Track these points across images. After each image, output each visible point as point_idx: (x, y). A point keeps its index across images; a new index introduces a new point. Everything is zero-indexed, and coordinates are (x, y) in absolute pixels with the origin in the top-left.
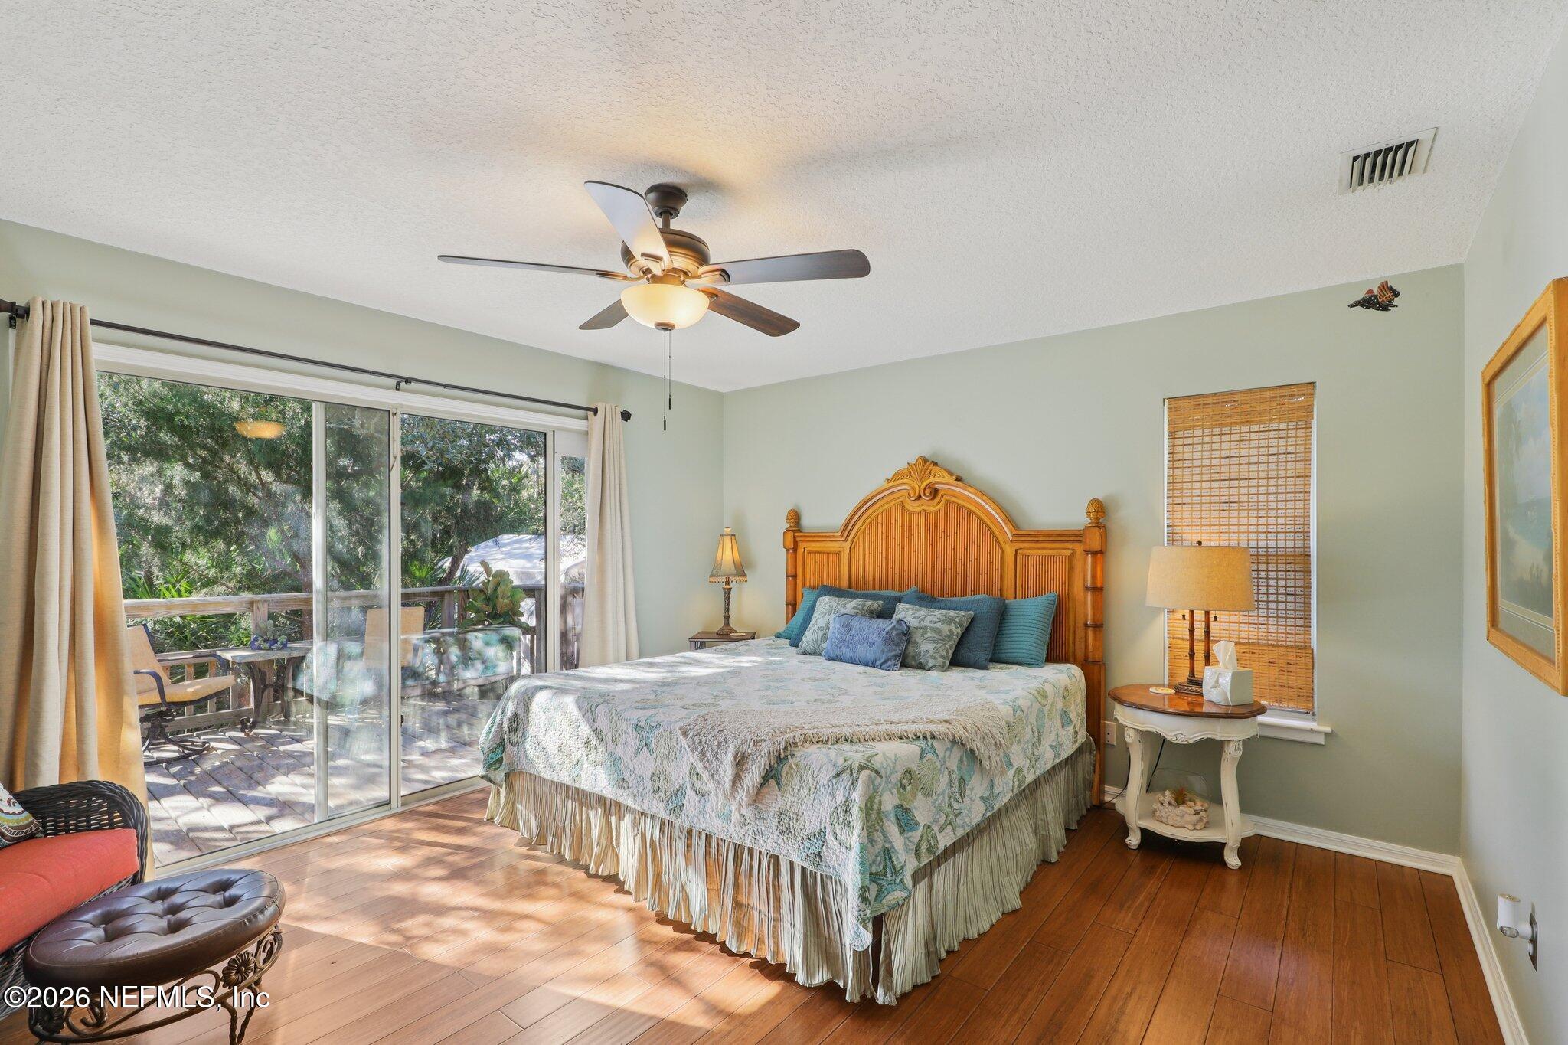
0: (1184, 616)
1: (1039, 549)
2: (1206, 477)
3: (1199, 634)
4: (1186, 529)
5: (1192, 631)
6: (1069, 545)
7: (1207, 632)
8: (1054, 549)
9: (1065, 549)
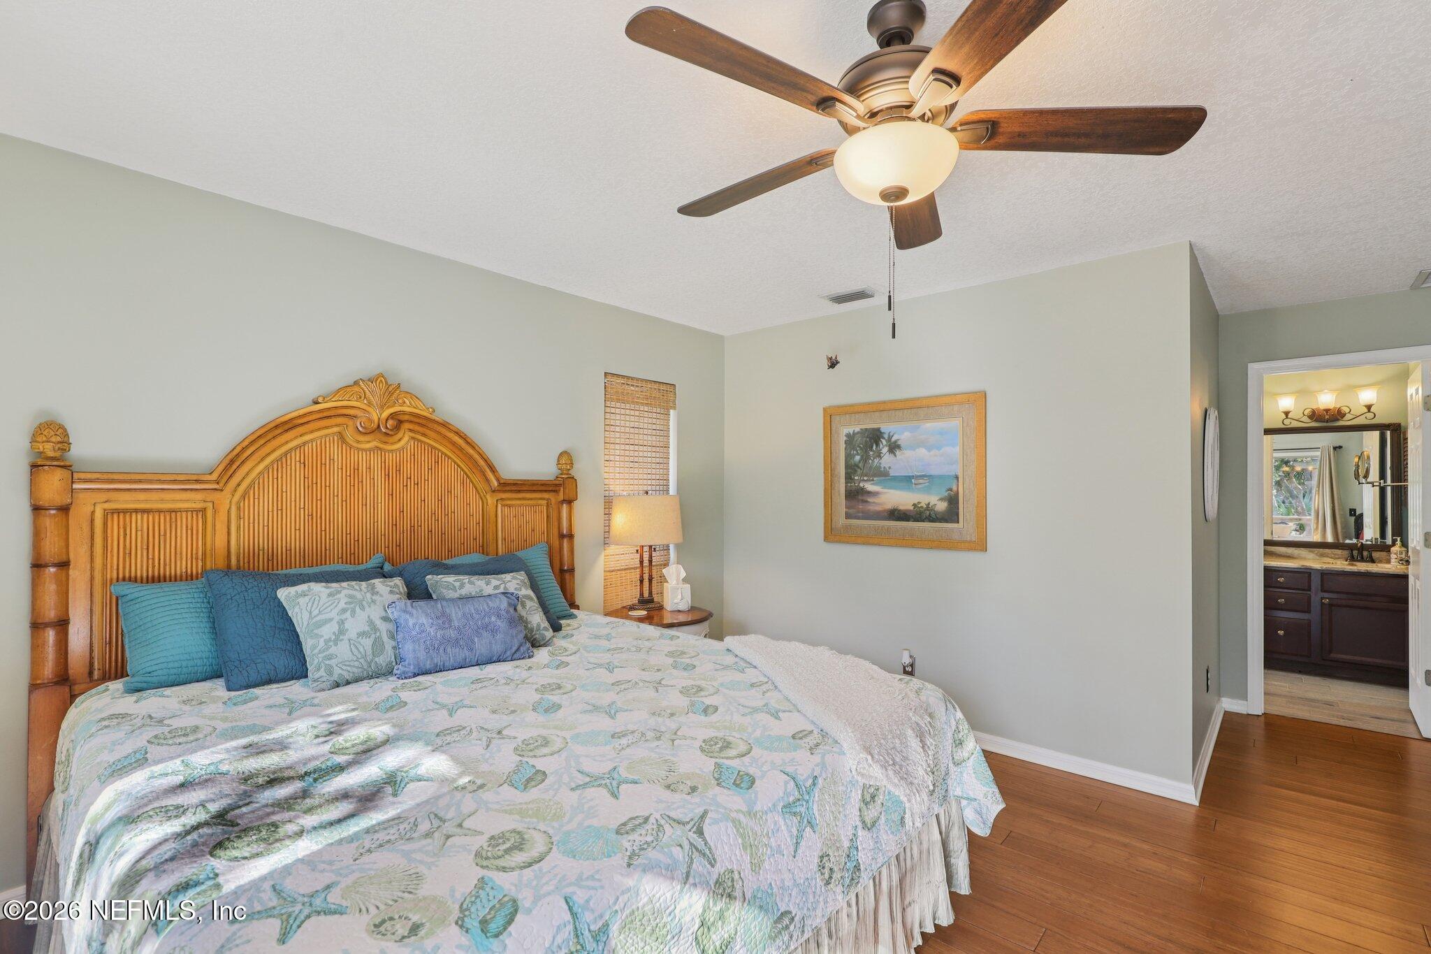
0: (637, 551)
1: (520, 499)
2: (623, 441)
3: (646, 563)
4: (612, 482)
5: (642, 562)
6: (546, 495)
7: (650, 562)
8: (531, 499)
9: (541, 499)
